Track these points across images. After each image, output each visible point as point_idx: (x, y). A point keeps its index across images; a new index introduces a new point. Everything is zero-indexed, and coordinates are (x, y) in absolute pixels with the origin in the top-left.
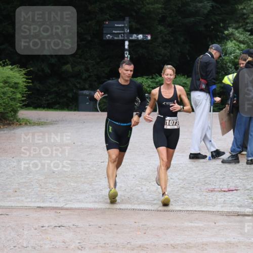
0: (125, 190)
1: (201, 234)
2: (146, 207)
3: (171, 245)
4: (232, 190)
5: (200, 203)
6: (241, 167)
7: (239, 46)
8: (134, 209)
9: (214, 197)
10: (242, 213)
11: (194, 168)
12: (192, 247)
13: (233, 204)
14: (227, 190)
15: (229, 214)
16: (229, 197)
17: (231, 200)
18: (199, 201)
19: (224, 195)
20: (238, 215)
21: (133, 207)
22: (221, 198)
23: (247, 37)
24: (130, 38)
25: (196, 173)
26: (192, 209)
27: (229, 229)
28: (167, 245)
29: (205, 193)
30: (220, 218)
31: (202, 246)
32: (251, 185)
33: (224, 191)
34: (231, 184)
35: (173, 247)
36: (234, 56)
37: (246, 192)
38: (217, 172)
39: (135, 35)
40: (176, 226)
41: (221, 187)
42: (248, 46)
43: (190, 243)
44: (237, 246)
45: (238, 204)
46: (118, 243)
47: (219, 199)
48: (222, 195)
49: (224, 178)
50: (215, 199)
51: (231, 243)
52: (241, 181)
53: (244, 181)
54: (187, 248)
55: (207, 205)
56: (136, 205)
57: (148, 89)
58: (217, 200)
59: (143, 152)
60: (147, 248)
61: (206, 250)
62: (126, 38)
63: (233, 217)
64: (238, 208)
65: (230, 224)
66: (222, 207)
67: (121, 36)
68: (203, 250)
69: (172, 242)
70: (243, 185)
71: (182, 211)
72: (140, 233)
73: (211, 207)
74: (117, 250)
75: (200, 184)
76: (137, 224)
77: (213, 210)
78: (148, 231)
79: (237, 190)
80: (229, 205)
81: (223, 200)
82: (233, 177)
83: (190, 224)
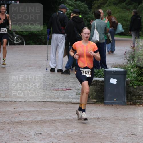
0: (8, 90)
1: (52, 115)
2: (20, 100)
3: (35, 121)
4: (68, 90)
5: (50, 97)
6: (73, 76)
7: (69, 7)
8: (13, 101)
9: (58, 93)
10: (74, 102)
11: (47, 77)
12: (47, 122)
13: (69, 97)
14: (65, 89)
15: (67, 103)
16: (67, 93)
17: (67, 95)
18: (50, 96)
19: (64, 92)
20: (72, 104)
21: (13, 100)
22: (62, 94)
23: (73, 3)
24: (8, 3)
25: (47, 80)
26: (46, 101)
27: (67, 112)
28: (33, 121)
29: (53, 92)
30: (62, 105)
31: (52, 121)
32: (79, 86)
33: (64, 90)
34: (68, 86)
35: (37, 122)
36: (66, 13)
37: (76, 90)
38: (60, 79)
39: (10, 1)
40: (37, 111)
41: (62, 88)
42: (75, 8)
43: (46, 120)
44: (72, 121)
45: (72, 97)
46: (5, 121)
47: (61, 95)
48: (63, 92)
49: (63, 82)
50: (59, 95)
51: (68, 120)
52: (73, 84)
53: (75, 84)
54: (44, 123)
55: (54, 98)
56: (14, 99)
57: (19, 32)
58: (60, 95)
59: (17, 68)
60: (21, 123)
61: (55, 124)
62: (5, 3)
63: (69, 105)
64: (72, 99)
65: (68, 108)
66: (63, 99)
67: (2, 2)
68: (53, 124)
69: (35, 119)
70: (74, 86)
71: (41, 102)
72: (17, 115)
73: (57, 99)
74: (4, 125)
75: (50, 86)
76: (15, 110)
77: (58, 101)
78: (22, 113)
79: (71, 89)
80: (67, 98)
81: (63, 95)
82: (69, 82)
83: (45, 109)
